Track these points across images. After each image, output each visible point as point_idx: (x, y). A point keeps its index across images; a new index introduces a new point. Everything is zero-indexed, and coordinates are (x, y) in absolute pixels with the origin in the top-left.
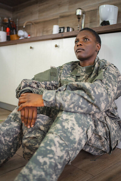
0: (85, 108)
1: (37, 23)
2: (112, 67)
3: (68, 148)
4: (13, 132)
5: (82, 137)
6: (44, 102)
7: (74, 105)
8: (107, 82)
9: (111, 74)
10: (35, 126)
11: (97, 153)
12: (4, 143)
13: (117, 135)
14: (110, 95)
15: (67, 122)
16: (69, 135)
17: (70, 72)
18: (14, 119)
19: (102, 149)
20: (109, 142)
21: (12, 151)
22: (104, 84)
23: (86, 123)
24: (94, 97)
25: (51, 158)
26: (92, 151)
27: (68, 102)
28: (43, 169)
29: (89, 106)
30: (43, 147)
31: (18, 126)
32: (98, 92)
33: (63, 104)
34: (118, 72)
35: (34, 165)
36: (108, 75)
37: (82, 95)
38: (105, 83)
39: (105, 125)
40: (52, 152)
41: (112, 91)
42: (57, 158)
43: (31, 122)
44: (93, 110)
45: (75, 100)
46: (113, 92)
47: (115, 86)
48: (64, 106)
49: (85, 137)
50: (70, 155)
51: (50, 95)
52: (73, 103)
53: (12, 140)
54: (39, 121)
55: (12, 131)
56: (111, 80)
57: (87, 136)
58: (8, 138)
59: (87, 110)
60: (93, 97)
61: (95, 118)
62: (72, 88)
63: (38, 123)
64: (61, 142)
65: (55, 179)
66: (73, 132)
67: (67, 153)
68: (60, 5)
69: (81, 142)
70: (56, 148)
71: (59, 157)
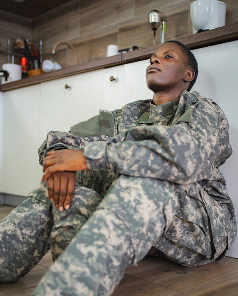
0: (158, 170)
1: (78, 46)
2: (209, 103)
3: (130, 232)
4: (36, 220)
5: (155, 218)
6: (87, 161)
7: (139, 165)
8: (199, 126)
9: (207, 114)
10: (71, 208)
11: (190, 259)
12: (21, 239)
13: (225, 226)
14: (203, 147)
15: (128, 192)
16: (131, 212)
17: (135, 119)
18: (38, 198)
19: (197, 249)
20: (208, 237)
21: (36, 253)
22: (193, 130)
23: (163, 195)
24: (174, 149)
25: (99, 247)
26: (180, 256)
27: (129, 161)
28: (88, 264)
29: (166, 166)
30: (86, 229)
31: (44, 210)
32: (181, 142)
33: (119, 164)
34: (219, 113)
35: (72, 257)
36: (201, 116)
37: (153, 148)
38: (194, 128)
39: (199, 204)
40: (101, 236)
41: (208, 141)
42: (110, 248)
43: (65, 199)
44: (173, 174)
45: (140, 157)
46: (208, 144)
47: (214, 135)
48: (121, 167)
49: (160, 218)
50: (135, 246)
51: (97, 149)
52: (137, 162)
53: (35, 234)
54: (79, 199)
55: (34, 219)
56: (206, 125)
57: (165, 217)
58: (27, 230)
59: (163, 174)
60: (172, 150)
61: (180, 189)
62: (137, 137)
63: (77, 203)
64: (117, 221)
65: (109, 284)
66: (139, 208)
67: (128, 242)
68: (119, 9)
69: (154, 227)
70: (109, 231)
71: (114, 246)
